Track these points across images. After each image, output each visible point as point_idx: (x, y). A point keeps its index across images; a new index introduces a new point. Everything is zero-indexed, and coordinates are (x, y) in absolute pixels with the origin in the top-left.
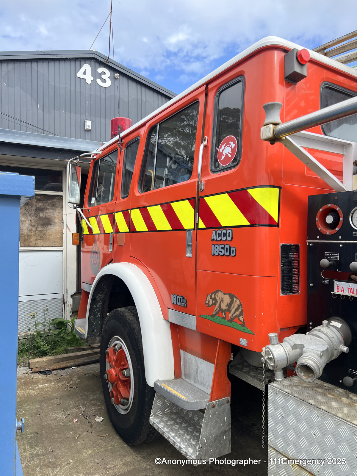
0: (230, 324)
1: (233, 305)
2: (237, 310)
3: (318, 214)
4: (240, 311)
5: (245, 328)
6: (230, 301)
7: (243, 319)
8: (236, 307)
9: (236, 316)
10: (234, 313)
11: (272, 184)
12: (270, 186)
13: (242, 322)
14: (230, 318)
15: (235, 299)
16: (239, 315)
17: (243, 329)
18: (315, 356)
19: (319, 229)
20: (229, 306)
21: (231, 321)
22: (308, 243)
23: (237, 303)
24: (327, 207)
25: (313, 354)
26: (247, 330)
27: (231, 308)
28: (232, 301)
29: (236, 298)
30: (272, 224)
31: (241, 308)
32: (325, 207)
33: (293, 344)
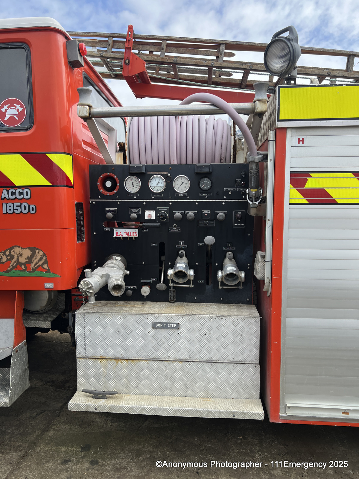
0: (33, 274)
1: (35, 257)
2: (40, 260)
3: (99, 180)
4: (43, 260)
5: (50, 273)
6: (31, 254)
7: (48, 267)
8: (39, 258)
9: (39, 266)
10: (37, 263)
11: (66, 151)
12: (65, 153)
13: (47, 269)
14: (32, 269)
15: (37, 251)
16: (43, 264)
17: (49, 275)
18: (120, 278)
19: (101, 191)
20: (30, 259)
21: (34, 270)
22: (90, 202)
23: (39, 254)
24: (107, 175)
25: (118, 277)
26: (52, 275)
27: (33, 260)
28: (34, 254)
29: (39, 250)
30: (69, 185)
31: (45, 258)
32: (105, 174)
33: (101, 275)
